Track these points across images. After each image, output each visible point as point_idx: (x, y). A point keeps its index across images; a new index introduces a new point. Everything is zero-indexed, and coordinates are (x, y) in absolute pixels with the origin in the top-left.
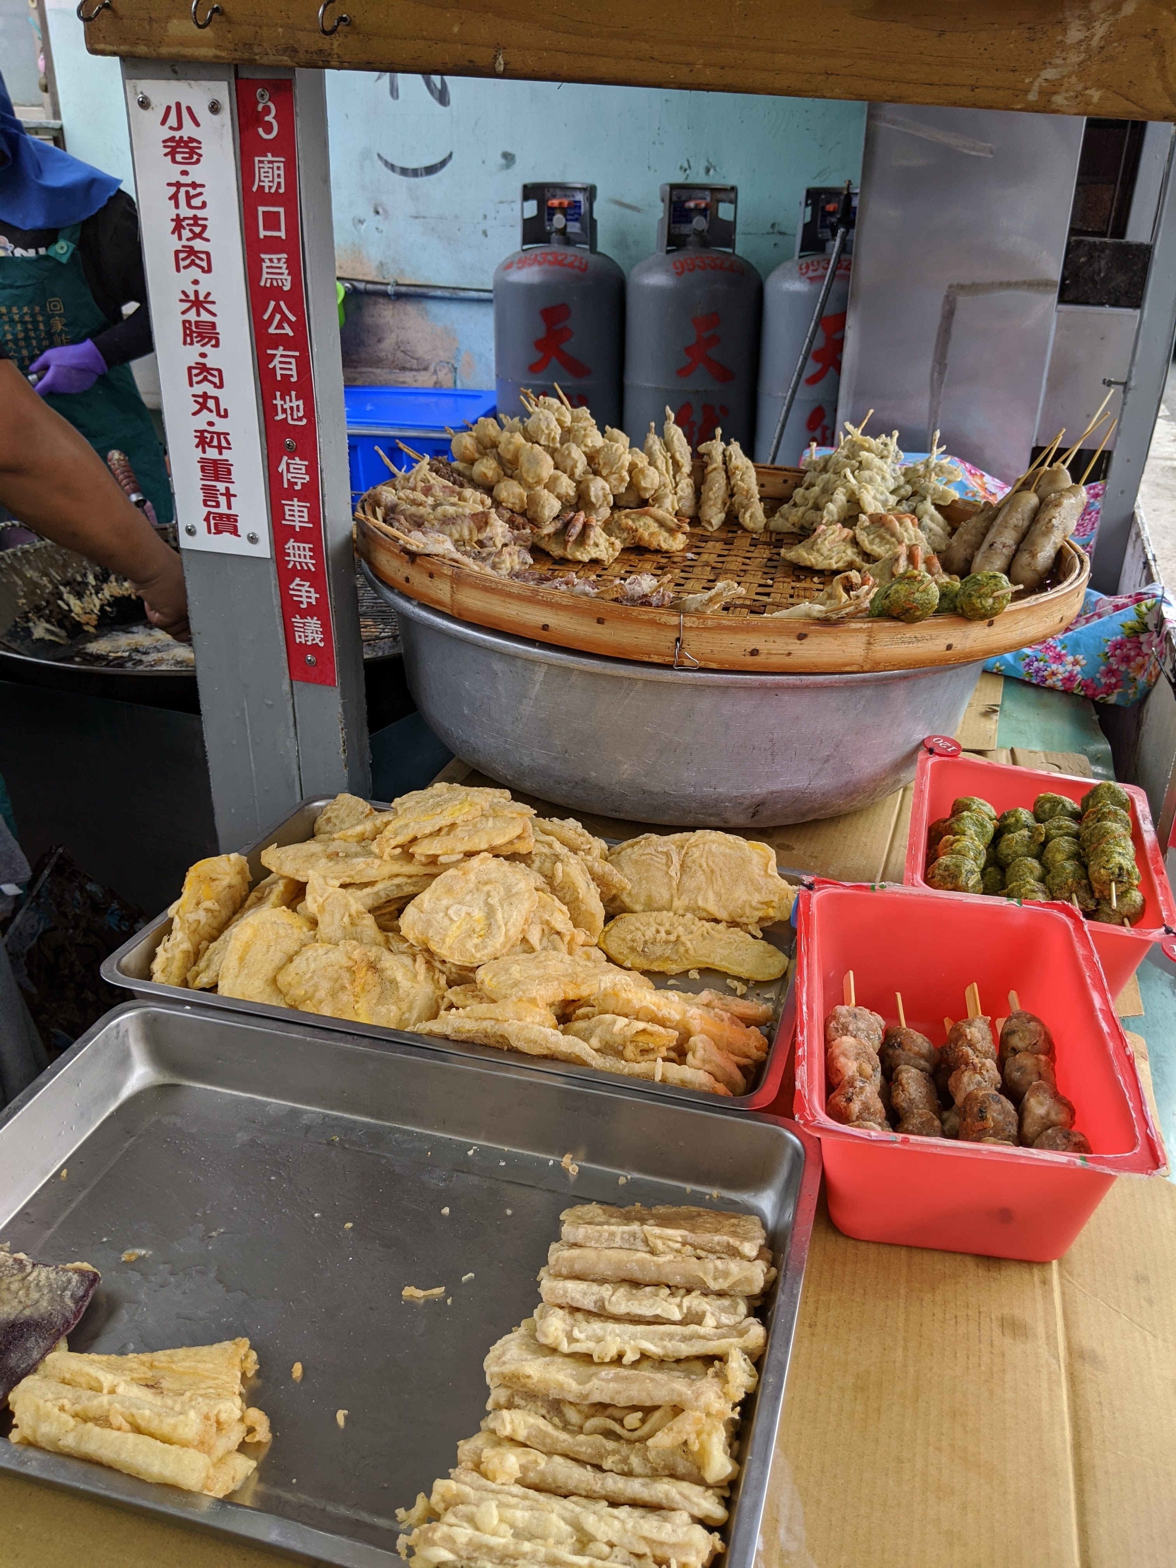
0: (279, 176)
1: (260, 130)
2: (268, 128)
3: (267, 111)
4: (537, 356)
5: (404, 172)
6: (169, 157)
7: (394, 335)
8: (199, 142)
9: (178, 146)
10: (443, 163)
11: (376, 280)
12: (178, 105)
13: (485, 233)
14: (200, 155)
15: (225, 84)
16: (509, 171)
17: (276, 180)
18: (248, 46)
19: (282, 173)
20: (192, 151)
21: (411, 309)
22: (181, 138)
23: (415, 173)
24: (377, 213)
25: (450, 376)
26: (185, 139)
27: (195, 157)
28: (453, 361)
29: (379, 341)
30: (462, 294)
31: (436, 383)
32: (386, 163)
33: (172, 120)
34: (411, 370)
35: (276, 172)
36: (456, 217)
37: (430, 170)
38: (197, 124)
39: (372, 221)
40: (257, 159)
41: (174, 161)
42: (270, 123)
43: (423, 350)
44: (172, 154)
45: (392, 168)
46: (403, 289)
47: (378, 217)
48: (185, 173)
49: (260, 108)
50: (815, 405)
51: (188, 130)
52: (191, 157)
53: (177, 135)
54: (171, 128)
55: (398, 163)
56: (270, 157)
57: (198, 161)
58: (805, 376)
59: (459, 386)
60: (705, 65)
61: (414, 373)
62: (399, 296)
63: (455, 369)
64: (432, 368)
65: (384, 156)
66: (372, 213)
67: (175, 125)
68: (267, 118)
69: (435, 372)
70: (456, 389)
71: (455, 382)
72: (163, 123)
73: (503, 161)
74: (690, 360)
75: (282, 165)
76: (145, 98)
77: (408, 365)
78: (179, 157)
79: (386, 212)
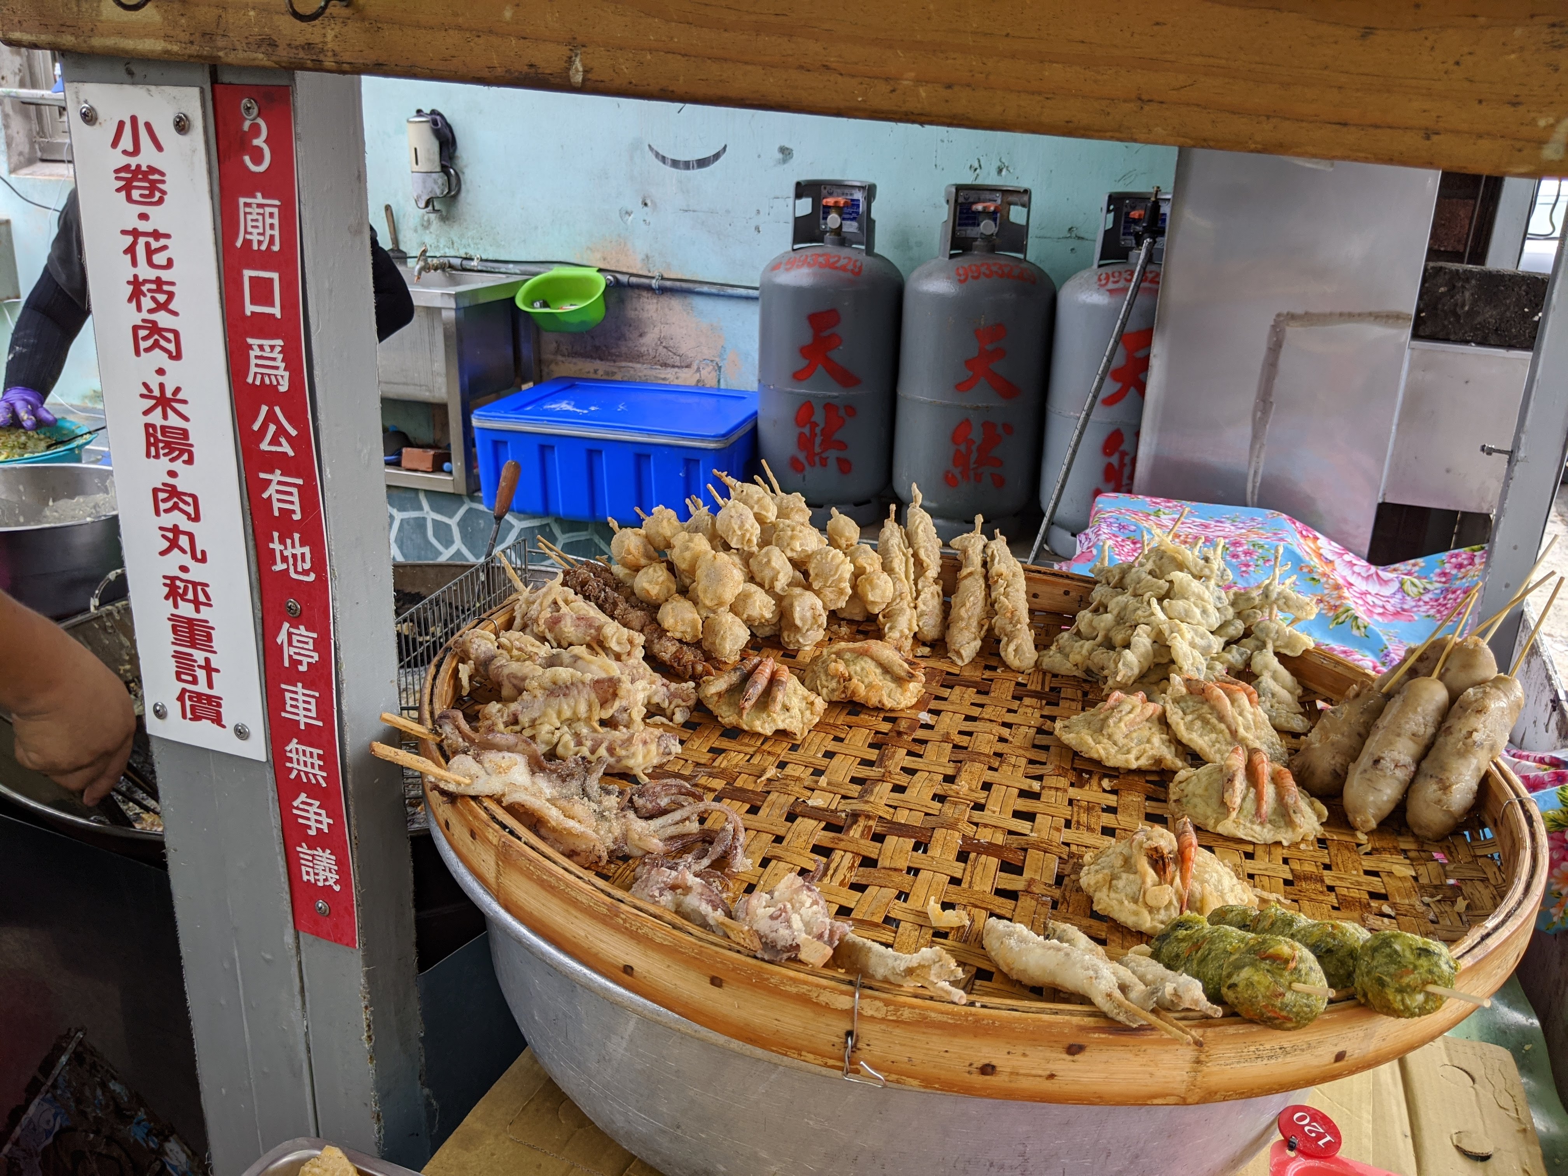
0: (272, 226)
1: (247, 159)
2: (258, 158)
3: (255, 130)
4: (803, 363)
5: (675, 164)
6: (123, 193)
7: (657, 330)
8: (162, 174)
9: (134, 178)
10: (717, 156)
11: (641, 273)
12: (134, 119)
13: (757, 229)
14: (164, 192)
15: (195, 92)
16: (785, 166)
17: (269, 232)
18: (208, 36)
19: (276, 221)
20: (153, 187)
21: (676, 304)
22: (138, 166)
23: (687, 165)
24: (646, 204)
25: (714, 374)
26: (144, 168)
27: (158, 195)
28: (717, 359)
29: (641, 336)
30: (730, 291)
31: (698, 381)
32: (657, 154)
33: (126, 142)
34: (673, 366)
35: (268, 221)
36: (728, 212)
37: (702, 163)
38: (159, 148)
39: (640, 213)
40: (242, 200)
41: (129, 199)
42: (260, 150)
43: (686, 347)
44: (127, 188)
45: (663, 159)
46: (668, 284)
47: (645, 208)
48: (143, 217)
49: (246, 125)
50: (1112, 428)
51: (148, 157)
52: (152, 195)
53: (133, 162)
54: (125, 152)
55: (670, 156)
56: (259, 199)
57: (161, 201)
58: (1103, 395)
59: (723, 386)
60: (918, 81)
61: (676, 370)
62: (663, 291)
63: (720, 368)
64: (695, 366)
65: (655, 148)
66: (641, 206)
67: (130, 149)
68: (257, 142)
69: (698, 370)
70: (719, 389)
71: (719, 381)
72: (115, 144)
73: (780, 156)
74: (971, 373)
75: (276, 211)
76: (91, 109)
77: (670, 362)
78: (136, 194)
79: (654, 204)
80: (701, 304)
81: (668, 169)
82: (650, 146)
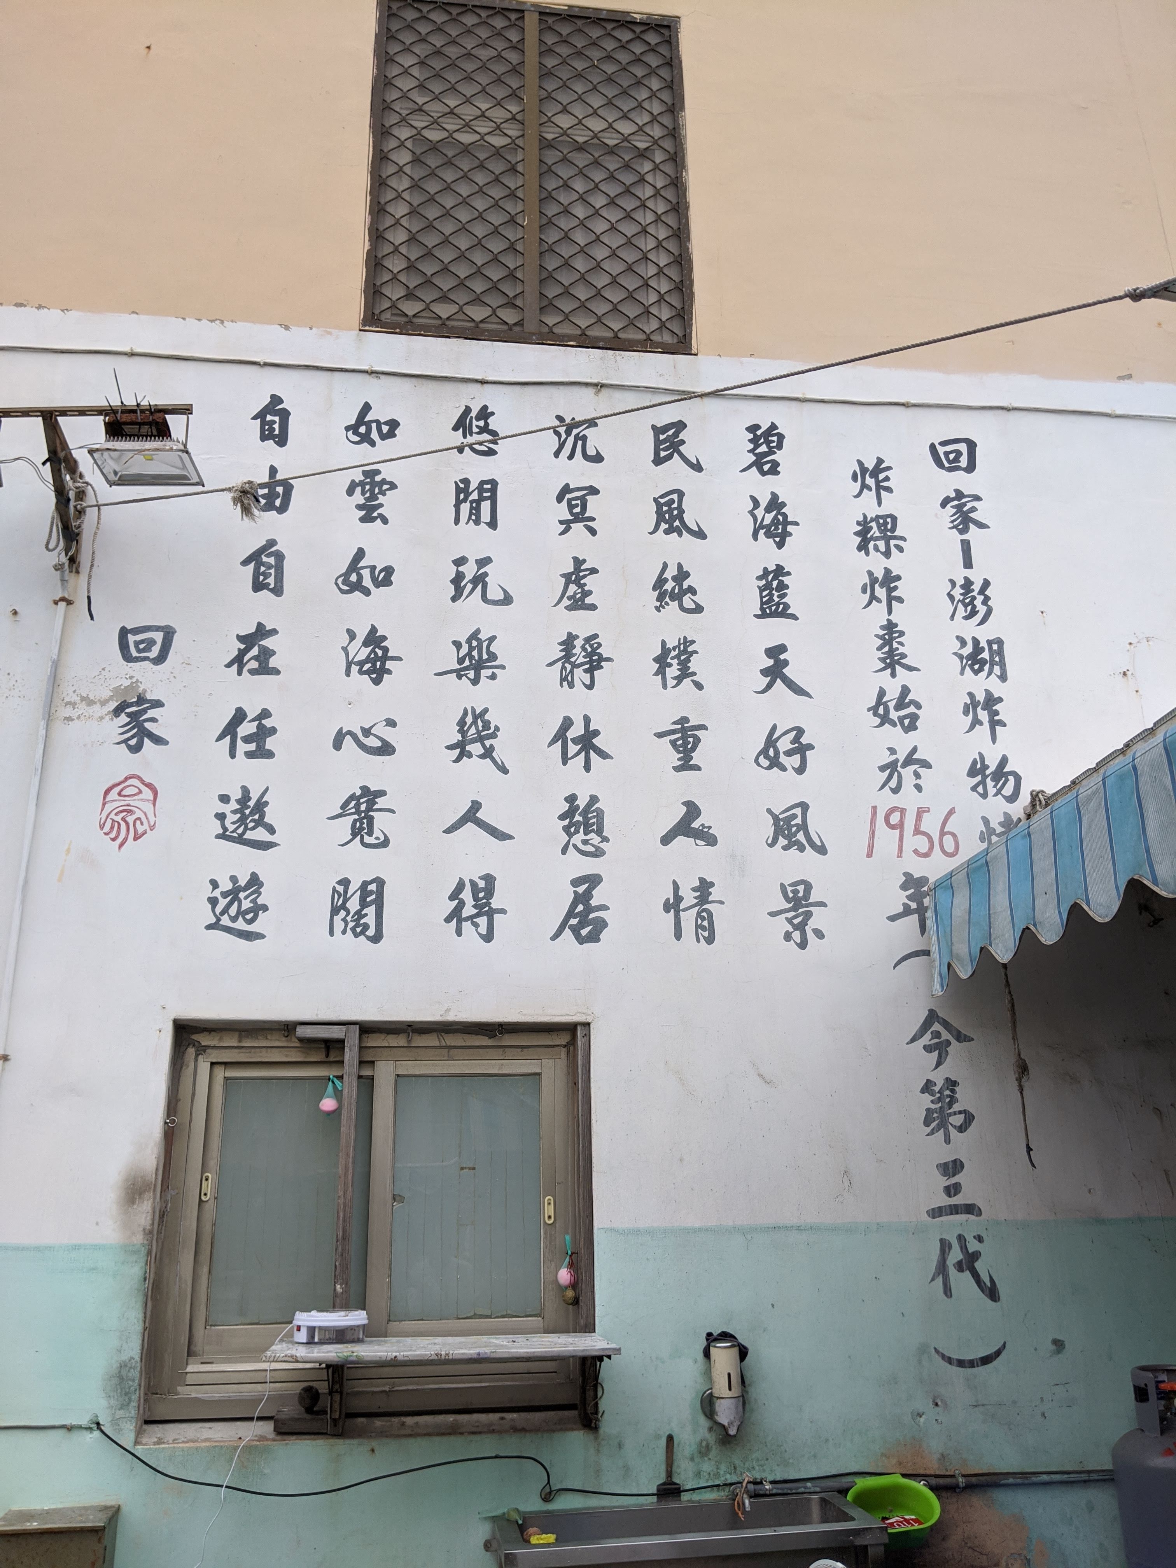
5: (961, 1363)
7: (961, 1531)
10: (998, 1353)
11: (938, 1473)
13: (1043, 1415)
16: (1060, 1356)
21: (976, 1500)
23: (972, 1364)
24: (937, 1405)
28: (1024, 1553)
29: (943, 1539)
30: (1034, 1479)
32: (943, 1356)
36: (1015, 1402)
37: (986, 1360)
39: (931, 1413)
43: (992, 1544)
45: (949, 1360)
47: (937, 1408)
55: (955, 1356)
62: (970, 1488)
64: (1003, 1563)
65: (941, 1350)
66: (931, 1405)
73: (1053, 1347)
79: (945, 1404)
80: (1001, 1496)
81: (955, 1369)
82: (935, 1349)
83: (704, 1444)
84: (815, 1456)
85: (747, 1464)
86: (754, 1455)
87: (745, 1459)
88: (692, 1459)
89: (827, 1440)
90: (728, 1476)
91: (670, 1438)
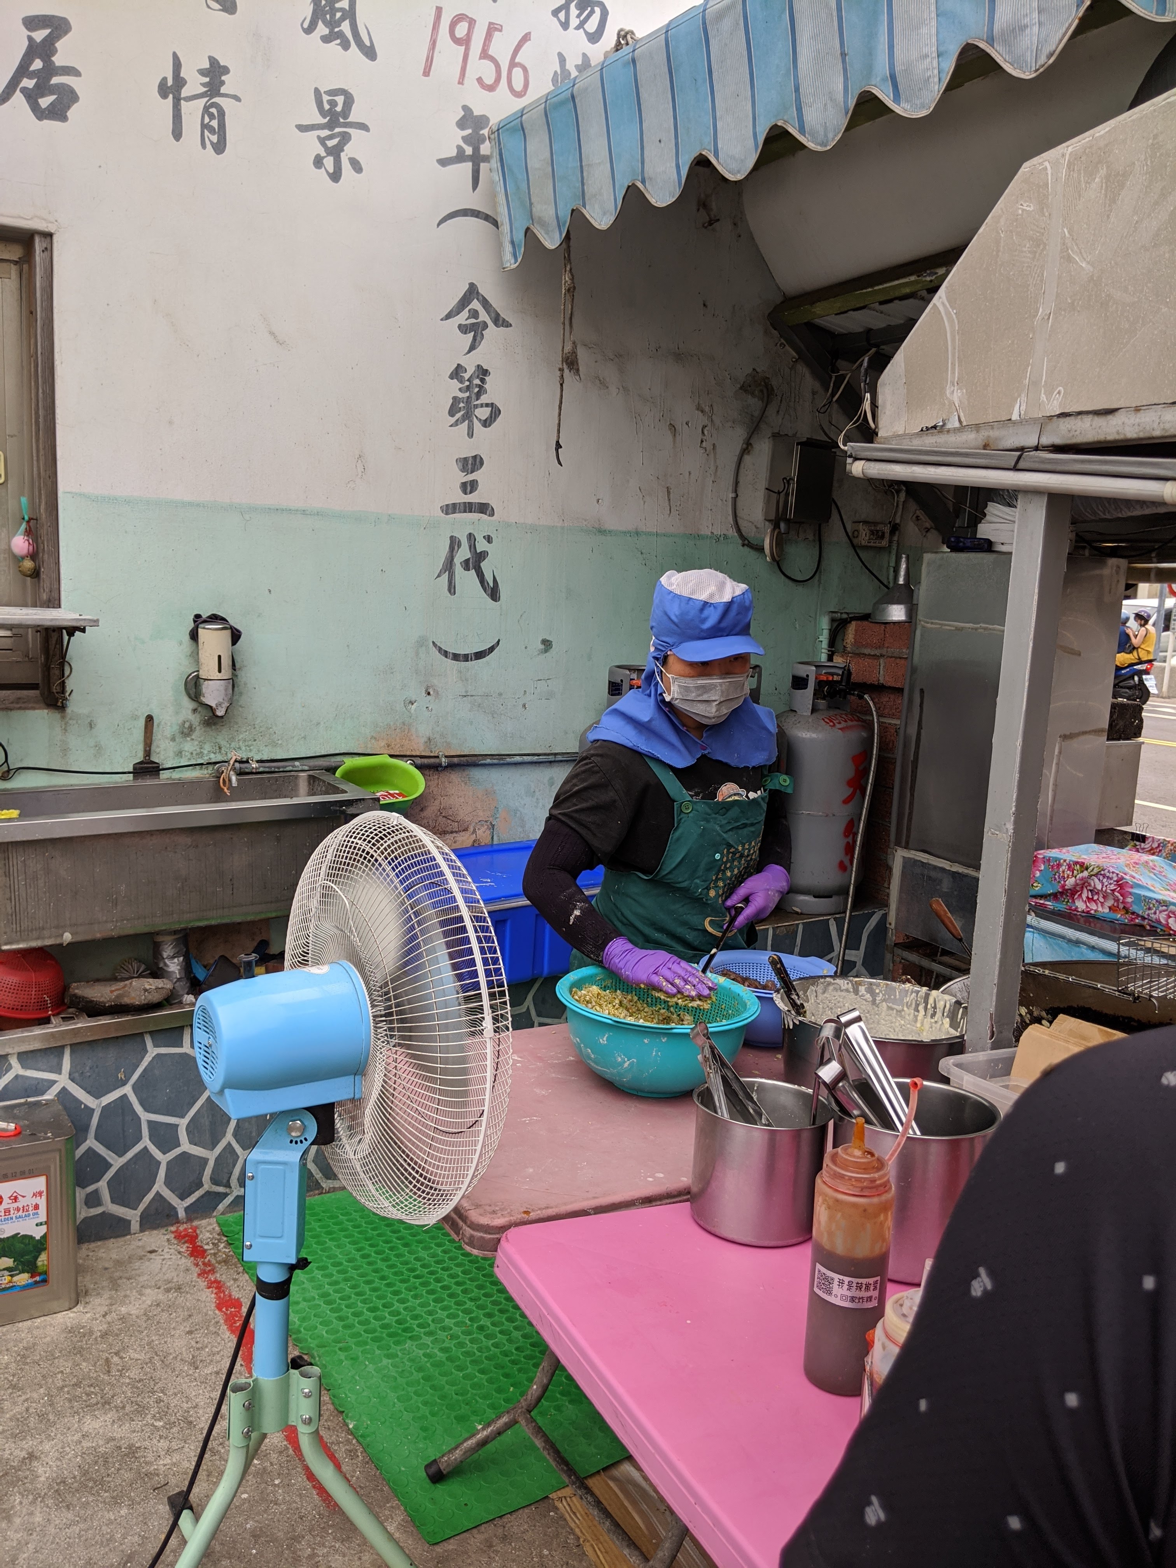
5: (456, 657)
7: (437, 802)
10: (492, 649)
11: (423, 754)
13: (524, 706)
16: (549, 654)
21: (455, 777)
23: (466, 658)
24: (429, 694)
25: (487, 832)
28: (491, 819)
29: (422, 810)
30: (508, 760)
31: (474, 841)
32: (440, 650)
34: (452, 832)
36: (500, 694)
37: (479, 655)
39: (423, 700)
43: (464, 813)
45: (446, 654)
47: (428, 697)
50: (849, 819)
55: (451, 650)
59: (496, 842)
61: (455, 835)
63: (493, 826)
64: (471, 829)
65: (438, 644)
66: (424, 694)
69: (474, 831)
70: (492, 845)
71: (492, 838)
73: (543, 647)
77: (449, 829)
79: (437, 693)
80: (477, 774)
81: (449, 662)
82: (433, 643)
83: (187, 725)
84: (305, 738)
85: (233, 745)
86: (241, 736)
87: (232, 739)
88: (173, 739)
89: (318, 724)
90: (212, 756)
91: (150, 719)
